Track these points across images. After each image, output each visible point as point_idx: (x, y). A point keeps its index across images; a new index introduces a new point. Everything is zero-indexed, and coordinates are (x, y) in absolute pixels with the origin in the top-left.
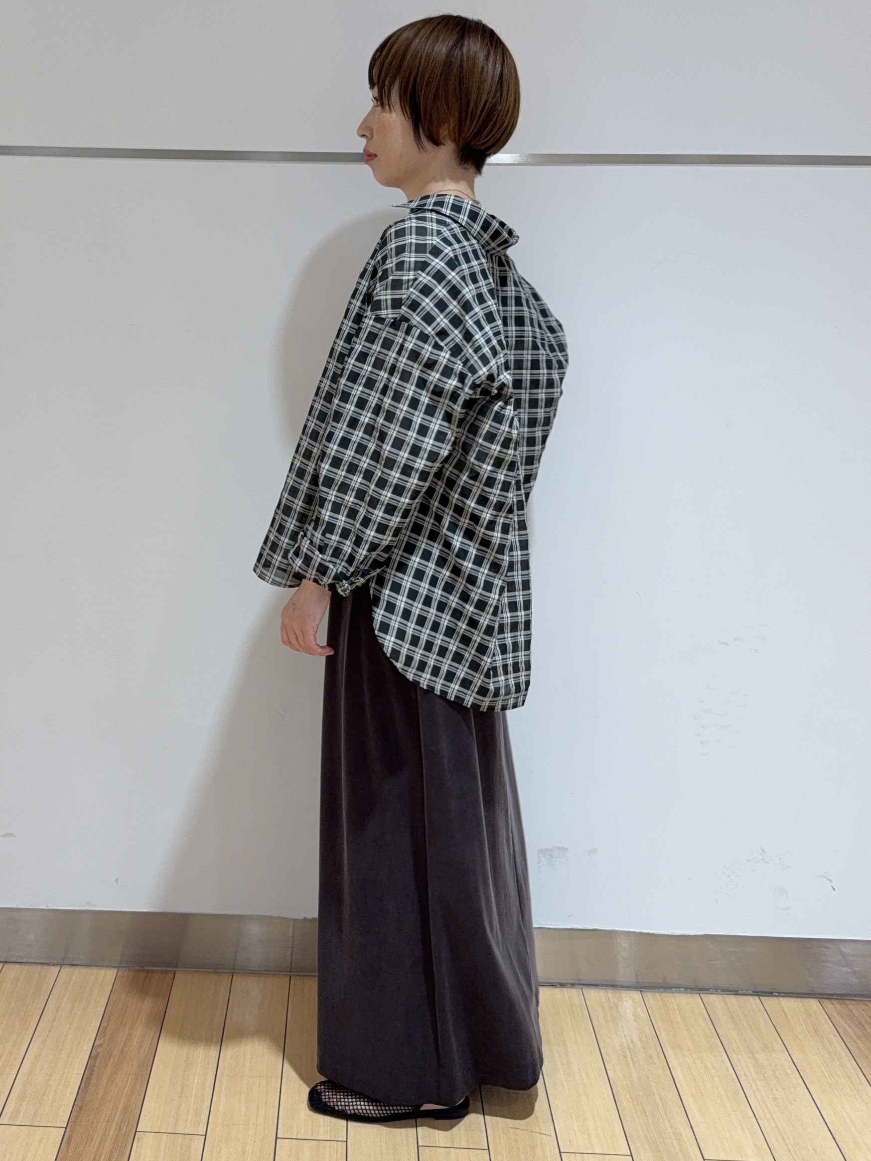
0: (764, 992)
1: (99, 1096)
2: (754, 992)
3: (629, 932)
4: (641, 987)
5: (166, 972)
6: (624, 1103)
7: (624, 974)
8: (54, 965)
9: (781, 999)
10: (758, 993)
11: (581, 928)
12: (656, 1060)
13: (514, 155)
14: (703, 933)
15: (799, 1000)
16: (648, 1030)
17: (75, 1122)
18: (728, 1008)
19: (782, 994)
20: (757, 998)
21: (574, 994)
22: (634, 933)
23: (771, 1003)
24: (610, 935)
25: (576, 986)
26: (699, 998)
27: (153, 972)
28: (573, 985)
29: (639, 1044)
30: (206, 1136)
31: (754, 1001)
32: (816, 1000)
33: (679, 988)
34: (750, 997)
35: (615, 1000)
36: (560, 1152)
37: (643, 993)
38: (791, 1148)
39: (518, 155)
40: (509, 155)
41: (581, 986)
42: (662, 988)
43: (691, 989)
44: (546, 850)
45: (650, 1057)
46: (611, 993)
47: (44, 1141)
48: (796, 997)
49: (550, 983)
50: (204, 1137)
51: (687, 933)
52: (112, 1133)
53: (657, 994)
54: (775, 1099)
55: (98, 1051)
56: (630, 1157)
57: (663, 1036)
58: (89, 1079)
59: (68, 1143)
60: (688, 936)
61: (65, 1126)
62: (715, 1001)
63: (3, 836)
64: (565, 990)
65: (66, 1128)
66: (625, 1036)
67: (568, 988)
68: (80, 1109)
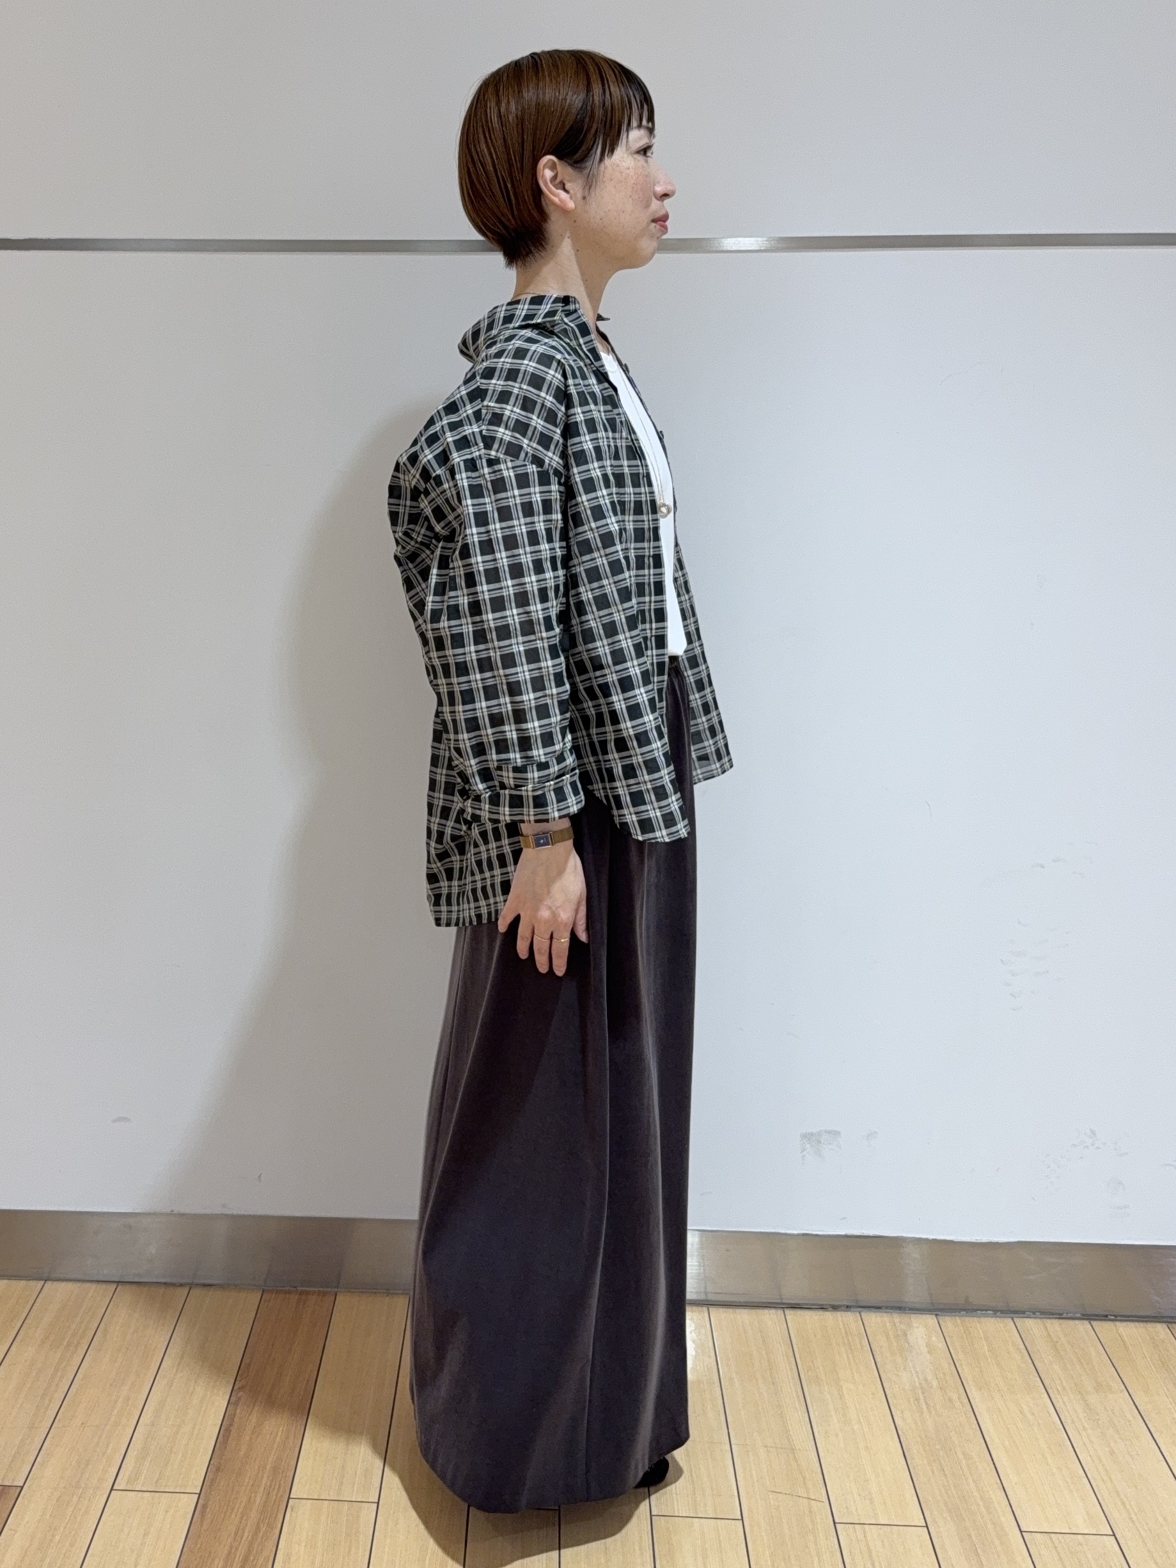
0: (1097, 1316)
1: (242, 1453)
2: (1083, 1315)
3: (920, 1239)
4: (939, 1310)
5: (325, 1294)
6: (918, 1460)
7: (914, 1293)
8: (181, 1285)
9: (1118, 1324)
10: (1089, 1317)
11: (858, 1234)
12: (957, 1404)
13: (760, 239)
14: (1016, 1240)
15: (1142, 1325)
16: (946, 1365)
17: (210, 1486)
18: (1049, 1335)
19: (1119, 1318)
20: (1086, 1323)
21: (849, 1319)
22: (927, 1240)
23: (1105, 1328)
24: (895, 1243)
25: (852, 1309)
26: (1012, 1323)
27: (308, 1293)
28: (848, 1308)
29: (935, 1383)
30: (378, 1503)
31: (1083, 1327)
32: (1165, 1325)
33: (986, 1310)
34: (1077, 1322)
35: (903, 1327)
36: (834, 1523)
37: (941, 1318)
38: (1133, 1516)
39: (765, 239)
40: (753, 239)
41: (860, 1309)
42: (963, 1310)
43: (1002, 1312)
44: (812, 1134)
45: (950, 1400)
46: (897, 1318)
47: (172, 1511)
48: (1138, 1321)
49: (820, 1305)
50: (376, 1505)
51: (995, 1240)
52: (258, 1500)
53: (958, 1320)
54: (1112, 1453)
55: (239, 1395)
56: (926, 1529)
57: (966, 1372)
58: (228, 1431)
59: (203, 1513)
60: (997, 1243)
61: (198, 1492)
62: (1032, 1326)
63: (114, 1121)
64: (839, 1314)
65: (200, 1494)
66: (917, 1372)
67: (843, 1311)
68: (218, 1470)
